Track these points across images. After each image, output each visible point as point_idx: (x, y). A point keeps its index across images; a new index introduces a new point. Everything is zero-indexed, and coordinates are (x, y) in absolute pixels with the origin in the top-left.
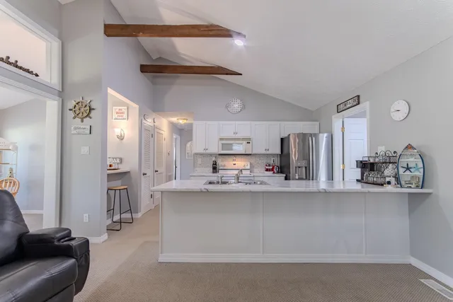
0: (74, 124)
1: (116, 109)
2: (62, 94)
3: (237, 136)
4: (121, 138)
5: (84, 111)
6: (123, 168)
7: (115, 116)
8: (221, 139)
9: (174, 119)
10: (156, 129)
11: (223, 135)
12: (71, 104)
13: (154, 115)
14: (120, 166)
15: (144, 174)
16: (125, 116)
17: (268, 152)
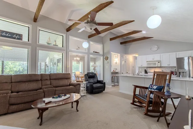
0: (105, 61)
1: (115, 56)
2: (103, 55)
3: (154, 60)
4: (116, 63)
5: (107, 58)
6: (117, 71)
7: (115, 57)
8: (147, 62)
9: (134, 55)
10: (127, 60)
11: (148, 60)
12: (105, 57)
13: (126, 55)
14: (116, 71)
15: (122, 73)
16: (117, 57)
17: (169, 66)
